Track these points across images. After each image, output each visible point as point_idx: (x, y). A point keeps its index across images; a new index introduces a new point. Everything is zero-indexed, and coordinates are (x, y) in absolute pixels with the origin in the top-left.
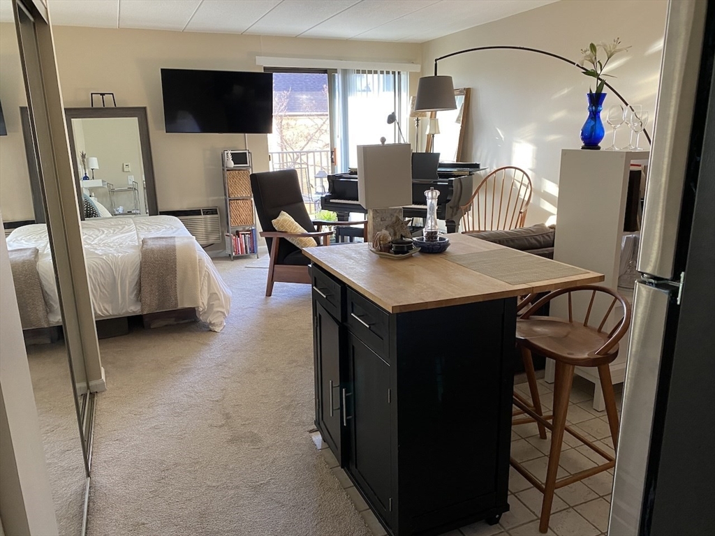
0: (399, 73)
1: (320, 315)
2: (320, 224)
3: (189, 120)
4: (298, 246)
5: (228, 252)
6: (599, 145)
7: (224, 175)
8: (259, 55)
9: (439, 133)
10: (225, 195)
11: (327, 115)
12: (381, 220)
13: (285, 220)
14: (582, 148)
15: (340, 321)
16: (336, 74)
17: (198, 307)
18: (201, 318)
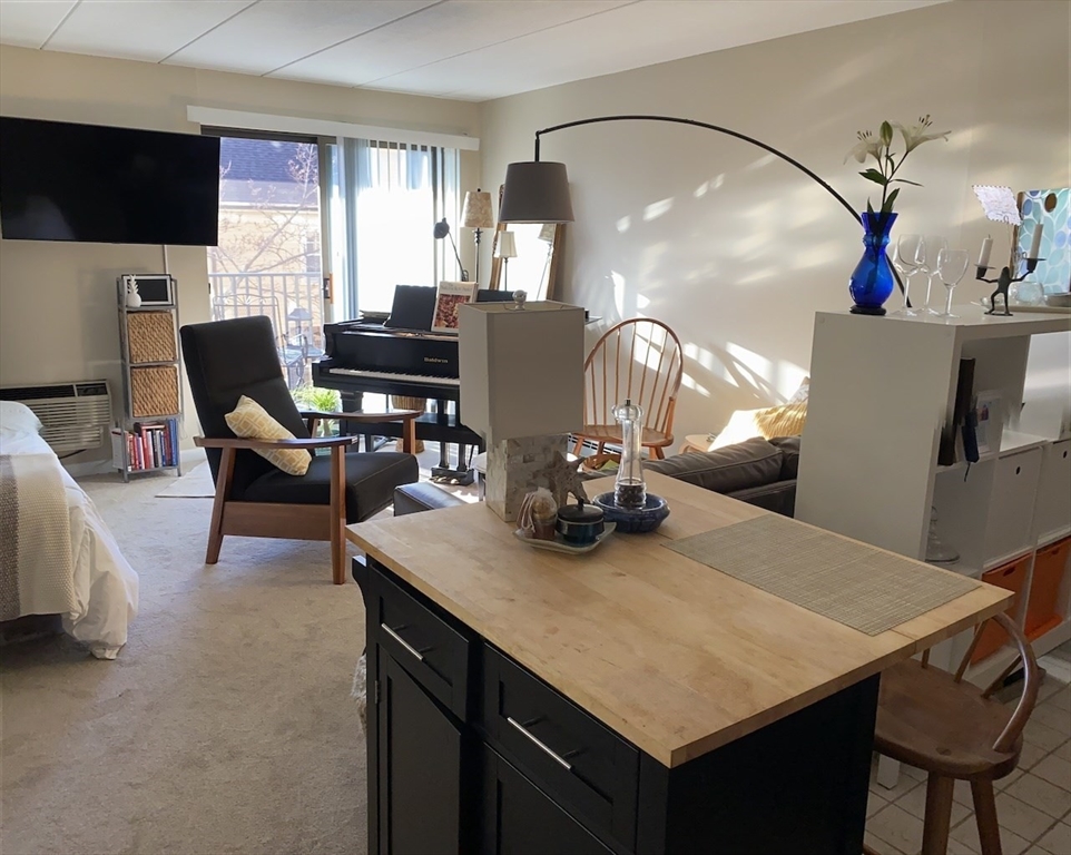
0: (442, 149)
1: (389, 680)
2: (313, 417)
3: (52, 216)
4: (276, 464)
5: (117, 464)
6: (884, 306)
7: (120, 322)
8: (193, 102)
9: (516, 256)
10: (123, 358)
11: (316, 209)
12: (525, 461)
13: (250, 415)
14: (853, 311)
15: (464, 720)
16: (333, 146)
17: (69, 614)
18: (75, 633)
